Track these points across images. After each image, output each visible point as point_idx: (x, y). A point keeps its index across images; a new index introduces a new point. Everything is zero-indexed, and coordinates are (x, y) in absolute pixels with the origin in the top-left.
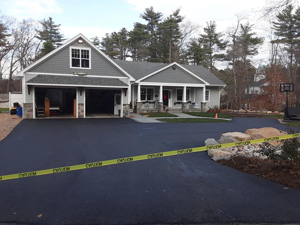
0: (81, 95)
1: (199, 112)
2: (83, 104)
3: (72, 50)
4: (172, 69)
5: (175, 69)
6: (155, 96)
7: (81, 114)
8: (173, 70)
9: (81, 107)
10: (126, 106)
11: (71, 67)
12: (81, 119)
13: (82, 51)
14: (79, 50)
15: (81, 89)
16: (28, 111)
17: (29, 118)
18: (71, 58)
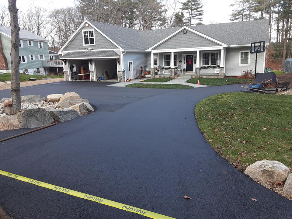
0: (91, 65)
1: (216, 77)
2: (93, 71)
3: (84, 32)
4: (183, 33)
5: (186, 33)
6: (179, 62)
7: (93, 78)
8: (185, 35)
9: (92, 73)
10: (120, 73)
11: (84, 45)
12: (93, 82)
13: (89, 32)
14: (87, 32)
15: (91, 60)
16: (67, 76)
17: (67, 80)
18: (83, 38)
